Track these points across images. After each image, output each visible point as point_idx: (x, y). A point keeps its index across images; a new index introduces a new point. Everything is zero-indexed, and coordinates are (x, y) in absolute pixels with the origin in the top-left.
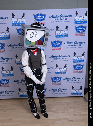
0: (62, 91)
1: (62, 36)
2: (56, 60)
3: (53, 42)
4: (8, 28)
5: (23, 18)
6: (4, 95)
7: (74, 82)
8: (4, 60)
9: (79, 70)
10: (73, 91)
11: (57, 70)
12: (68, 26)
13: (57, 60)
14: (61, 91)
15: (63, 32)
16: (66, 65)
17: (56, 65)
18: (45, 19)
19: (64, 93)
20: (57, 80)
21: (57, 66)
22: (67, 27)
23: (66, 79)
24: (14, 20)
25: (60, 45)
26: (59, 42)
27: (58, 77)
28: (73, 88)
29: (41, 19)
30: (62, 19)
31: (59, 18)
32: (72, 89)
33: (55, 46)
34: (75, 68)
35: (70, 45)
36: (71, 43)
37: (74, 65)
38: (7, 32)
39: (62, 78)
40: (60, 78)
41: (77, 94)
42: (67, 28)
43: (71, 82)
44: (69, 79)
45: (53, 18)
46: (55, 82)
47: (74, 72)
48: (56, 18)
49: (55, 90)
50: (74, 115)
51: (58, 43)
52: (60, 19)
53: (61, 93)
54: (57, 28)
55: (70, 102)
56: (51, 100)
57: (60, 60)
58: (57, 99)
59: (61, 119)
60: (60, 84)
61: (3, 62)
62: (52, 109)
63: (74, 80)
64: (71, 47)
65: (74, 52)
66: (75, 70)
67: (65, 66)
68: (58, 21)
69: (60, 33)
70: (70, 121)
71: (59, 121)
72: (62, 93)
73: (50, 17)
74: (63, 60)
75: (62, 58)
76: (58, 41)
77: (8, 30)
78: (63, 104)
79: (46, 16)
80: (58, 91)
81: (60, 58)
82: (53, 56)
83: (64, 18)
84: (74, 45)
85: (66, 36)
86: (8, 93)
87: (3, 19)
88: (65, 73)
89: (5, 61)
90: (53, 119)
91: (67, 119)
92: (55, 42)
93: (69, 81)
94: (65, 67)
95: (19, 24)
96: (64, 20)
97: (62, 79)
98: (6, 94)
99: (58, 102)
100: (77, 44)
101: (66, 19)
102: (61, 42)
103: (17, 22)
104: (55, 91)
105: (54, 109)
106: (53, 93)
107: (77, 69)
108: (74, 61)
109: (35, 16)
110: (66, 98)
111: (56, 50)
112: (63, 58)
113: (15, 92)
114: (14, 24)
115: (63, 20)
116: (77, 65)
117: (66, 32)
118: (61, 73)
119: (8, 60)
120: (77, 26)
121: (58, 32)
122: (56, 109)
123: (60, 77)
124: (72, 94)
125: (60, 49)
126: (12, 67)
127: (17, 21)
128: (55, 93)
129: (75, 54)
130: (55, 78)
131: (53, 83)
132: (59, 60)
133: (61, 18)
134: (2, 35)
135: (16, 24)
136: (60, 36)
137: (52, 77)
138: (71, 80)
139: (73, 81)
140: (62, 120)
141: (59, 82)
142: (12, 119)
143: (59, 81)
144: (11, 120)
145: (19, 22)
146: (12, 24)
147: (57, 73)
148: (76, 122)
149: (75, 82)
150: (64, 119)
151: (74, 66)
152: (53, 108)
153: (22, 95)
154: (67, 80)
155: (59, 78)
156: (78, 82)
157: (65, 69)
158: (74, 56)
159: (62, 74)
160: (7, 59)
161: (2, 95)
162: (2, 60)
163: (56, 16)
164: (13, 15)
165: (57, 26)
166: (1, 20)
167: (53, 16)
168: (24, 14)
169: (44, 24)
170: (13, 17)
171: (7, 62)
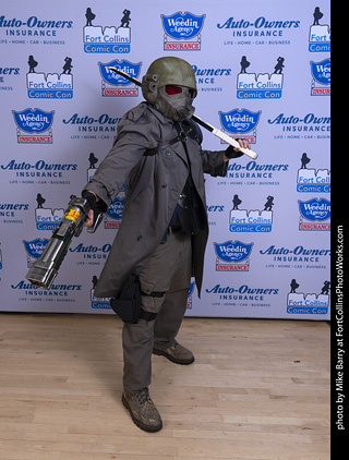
0: (254, 295)
1: (262, 93)
3: (228, 115)
4: (70, 60)
5: (122, 26)
6: (38, 296)
7: (300, 263)
8: (46, 172)
9: (319, 219)
10: (296, 298)
11: (239, 215)
12: (283, 59)
13: (240, 179)
14: (248, 296)
15: (263, 79)
16: (272, 198)
17: (236, 196)
18: (202, 32)
19: (259, 302)
20: (237, 255)
21: (237, 201)
22: (281, 61)
23: (271, 250)
24: (93, 32)
25: (252, 126)
26: (250, 115)
27: (238, 244)
28: (294, 285)
29: (187, 30)
30: (263, 34)
31: (252, 29)
32: (293, 291)
33: (233, 130)
34: (304, 212)
35: (289, 129)
36: (293, 120)
37: (303, 200)
38: (64, 73)
39: (253, 248)
40: (249, 247)
41: (309, 309)
42: (279, 67)
43: (287, 263)
44: (283, 251)
45: (231, 30)
46: (227, 259)
47: (303, 227)
48: (242, 30)
49: (228, 290)
50: (293, 379)
51: (244, 119)
52: (256, 34)
53: (249, 302)
54: (245, 64)
55: (282, 336)
56: (209, 327)
57: (251, 179)
58: (234, 325)
59: (243, 391)
60: (246, 269)
61: (44, 179)
62: (213, 356)
63: (298, 257)
64: (292, 133)
65: (305, 155)
66: (305, 221)
67: (269, 204)
68: (247, 38)
69: (255, 84)
70: (277, 397)
71: (234, 397)
72: (254, 301)
73: (218, 25)
74: (262, 179)
75: (256, 173)
76: (245, 112)
77: (68, 67)
78: (254, 344)
79: (206, 21)
80: (238, 294)
81: (251, 173)
83: (272, 29)
84: (305, 129)
85: (275, 93)
86: (53, 291)
87: (55, 28)
88: (266, 227)
89: (49, 175)
90: (212, 388)
91: (267, 391)
92: (234, 113)
93: (279, 259)
94: (267, 205)
95: (107, 46)
96: (272, 38)
97: (255, 251)
98: (46, 293)
99: (235, 334)
100: (314, 126)
101: (277, 34)
102: (256, 116)
103: (102, 41)
104: (228, 294)
105: (219, 356)
106: (218, 300)
107: (311, 218)
108: (302, 187)
109: (165, 20)
112: (263, 172)
113: (79, 288)
114: (91, 47)
115: (266, 39)
116: (312, 202)
117: (277, 79)
118: (253, 228)
119: (61, 171)
120: (316, 61)
121: (247, 80)
122: (226, 357)
123: (247, 242)
124: (291, 309)
125: (252, 141)
127: (102, 37)
128: (228, 301)
129: (305, 160)
130: (228, 244)
131: (222, 262)
132: (245, 179)
133: (260, 30)
134: (45, 83)
135: (97, 46)
136: (253, 92)
137: (218, 243)
138: (287, 256)
139: (295, 259)
140: (247, 393)
141: (244, 262)
142: (67, 378)
143: (245, 256)
144: (62, 380)
145: (107, 39)
146: (85, 46)
147: (236, 227)
148: (298, 402)
149: (304, 263)
150: (255, 390)
151: (301, 205)
152: (216, 353)
153: (102, 303)
154: (272, 256)
155: (243, 246)
156: (315, 264)
157: (267, 215)
158: (304, 166)
159: (254, 231)
160: (58, 167)
161: (33, 296)
162: (41, 172)
163: (243, 24)
164: (90, 16)
165: (244, 58)
166: (45, 29)
167: (230, 23)
168: (127, 13)
169: (197, 49)
170: (89, 23)
171: (58, 179)
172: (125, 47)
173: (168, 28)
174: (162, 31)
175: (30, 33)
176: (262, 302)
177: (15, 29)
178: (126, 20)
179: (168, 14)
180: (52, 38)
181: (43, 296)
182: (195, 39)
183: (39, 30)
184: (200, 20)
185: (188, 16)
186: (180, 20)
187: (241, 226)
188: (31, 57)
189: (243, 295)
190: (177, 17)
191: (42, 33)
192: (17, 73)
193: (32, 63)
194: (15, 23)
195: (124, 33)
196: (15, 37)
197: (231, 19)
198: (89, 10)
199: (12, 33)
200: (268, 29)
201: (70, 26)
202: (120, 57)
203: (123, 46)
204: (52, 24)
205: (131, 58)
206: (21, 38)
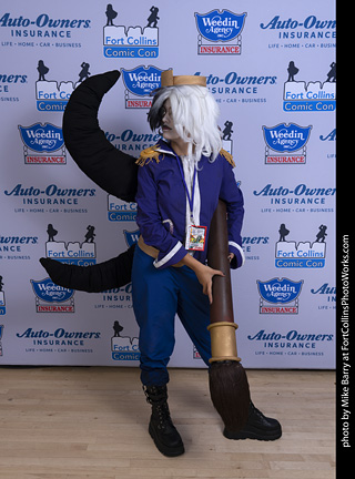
0: (305, 342)
1: (313, 105)
2: (281, 206)
3: (273, 130)
5: (149, 26)
6: (49, 346)
11: (286, 248)
14: (298, 343)
15: (315, 89)
16: (326, 228)
17: (283, 226)
18: (243, 33)
19: (311, 350)
20: (284, 295)
21: (284, 232)
22: (334, 67)
23: (325, 289)
25: (301, 144)
26: (300, 130)
27: (285, 282)
29: (225, 30)
30: (313, 35)
31: (301, 29)
33: (279, 148)
38: (80, 81)
39: (304, 287)
40: (298, 286)
42: (333, 73)
45: (277, 31)
46: (273, 300)
48: (289, 30)
49: (274, 336)
51: (292, 134)
52: (306, 35)
53: (299, 350)
54: (293, 70)
57: (301, 206)
58: (282, 378)
59: (299, 458)
60: (294, 311)
61: (55, 206)
67: (322, 234)
68: (296, 41)
69: (305, 93)
71: (288, 465)
72: (304, 349)
73: (262, 25)
74: (314, 206)
75: (307, 198)
76: (293, 127)
77: (84, 73)
78: (307, 400)
80: (285, 341)
81: (300, 198)
82: (269, 186)
83: (325, 30)
85: (329, 104)
86: (66, 340)
87: (69, 28)
88: (319, 262)
89: (62, 202)
90: (262, 454)
92: (280, 128)
93: (334, 299)
94: (319, 236)
95: (131, 49)
97: (305, 289)
98: (57, 342)
101: (330, 35)
102: (306, 132)
103: (126, 43)
104: (274, 341)
106: (263, 349)
109: (199, 19)
110: (320, 377)
111: (285, 161)
112: (314, 197)
113: (97, 335)
114: (112, 51)
115: (317, 40)
118: (303, 262)
121: (295, 89)
123: (296, 280)
125: (302, 161)
126: (93, 228)
127: (126, 39)
128: (274, 349)
130: (273, 282)
131: (267, 303)
132: (294, 206)
133: (310, 31)
134: (58, 93)
135: (119, 49)
136: (302, 103)
137: (262, 280)
140: (303, 460)
141: (292, 303)
142: (86, 445)
143: (293, 296)
145: (131, 41)
146: (105, 49)
147: (283, 262)
150: (313, 456)
153: (125, 354)
154: (326, 296)
155: (292, 284)
157: (319, 248)
159: (305, 266)
160: (73, 192)
161: (43, 346)
162: (53, 198)
163: (291, 23)
164: (111, 14)
165: (292, 64)
166: (58, 29)
167: (275, 23)
168: (155, 11)
169: (237, 52)
170: (110, 22)
171: (73, 206)
172: (152, 51)
173: (203, 29)
174: (196, 32)
175: (40, 34)
176: (313, 350)
177: (22, 28)
178: (153, 18)
179: (203, 12)
180: (65, 40)
181: (55, 347)
182: (234, 42)
183: (50, 30)
184: (241, 19)
185: (227, 14)
186: (217, 19)
187: (289, 261)
188: (41, 63)
189: (292, 342)
190: (213, 15)
191: (54, 34)
192: (24, 81)
193: (43, 69)
194: (22, 21)
195: (151, 34)
196: (22, 39)
197: (277, 18)
198: (110, 7)
199: (18, 33)
200: (319, 30)
201: (87, 26)
202: (146, 62)
203: (150, 49)
204: (66, 23)
205: (160, 63)
206: (29, 39)
